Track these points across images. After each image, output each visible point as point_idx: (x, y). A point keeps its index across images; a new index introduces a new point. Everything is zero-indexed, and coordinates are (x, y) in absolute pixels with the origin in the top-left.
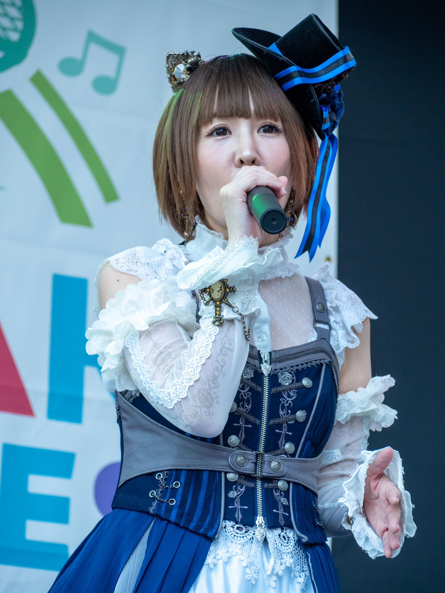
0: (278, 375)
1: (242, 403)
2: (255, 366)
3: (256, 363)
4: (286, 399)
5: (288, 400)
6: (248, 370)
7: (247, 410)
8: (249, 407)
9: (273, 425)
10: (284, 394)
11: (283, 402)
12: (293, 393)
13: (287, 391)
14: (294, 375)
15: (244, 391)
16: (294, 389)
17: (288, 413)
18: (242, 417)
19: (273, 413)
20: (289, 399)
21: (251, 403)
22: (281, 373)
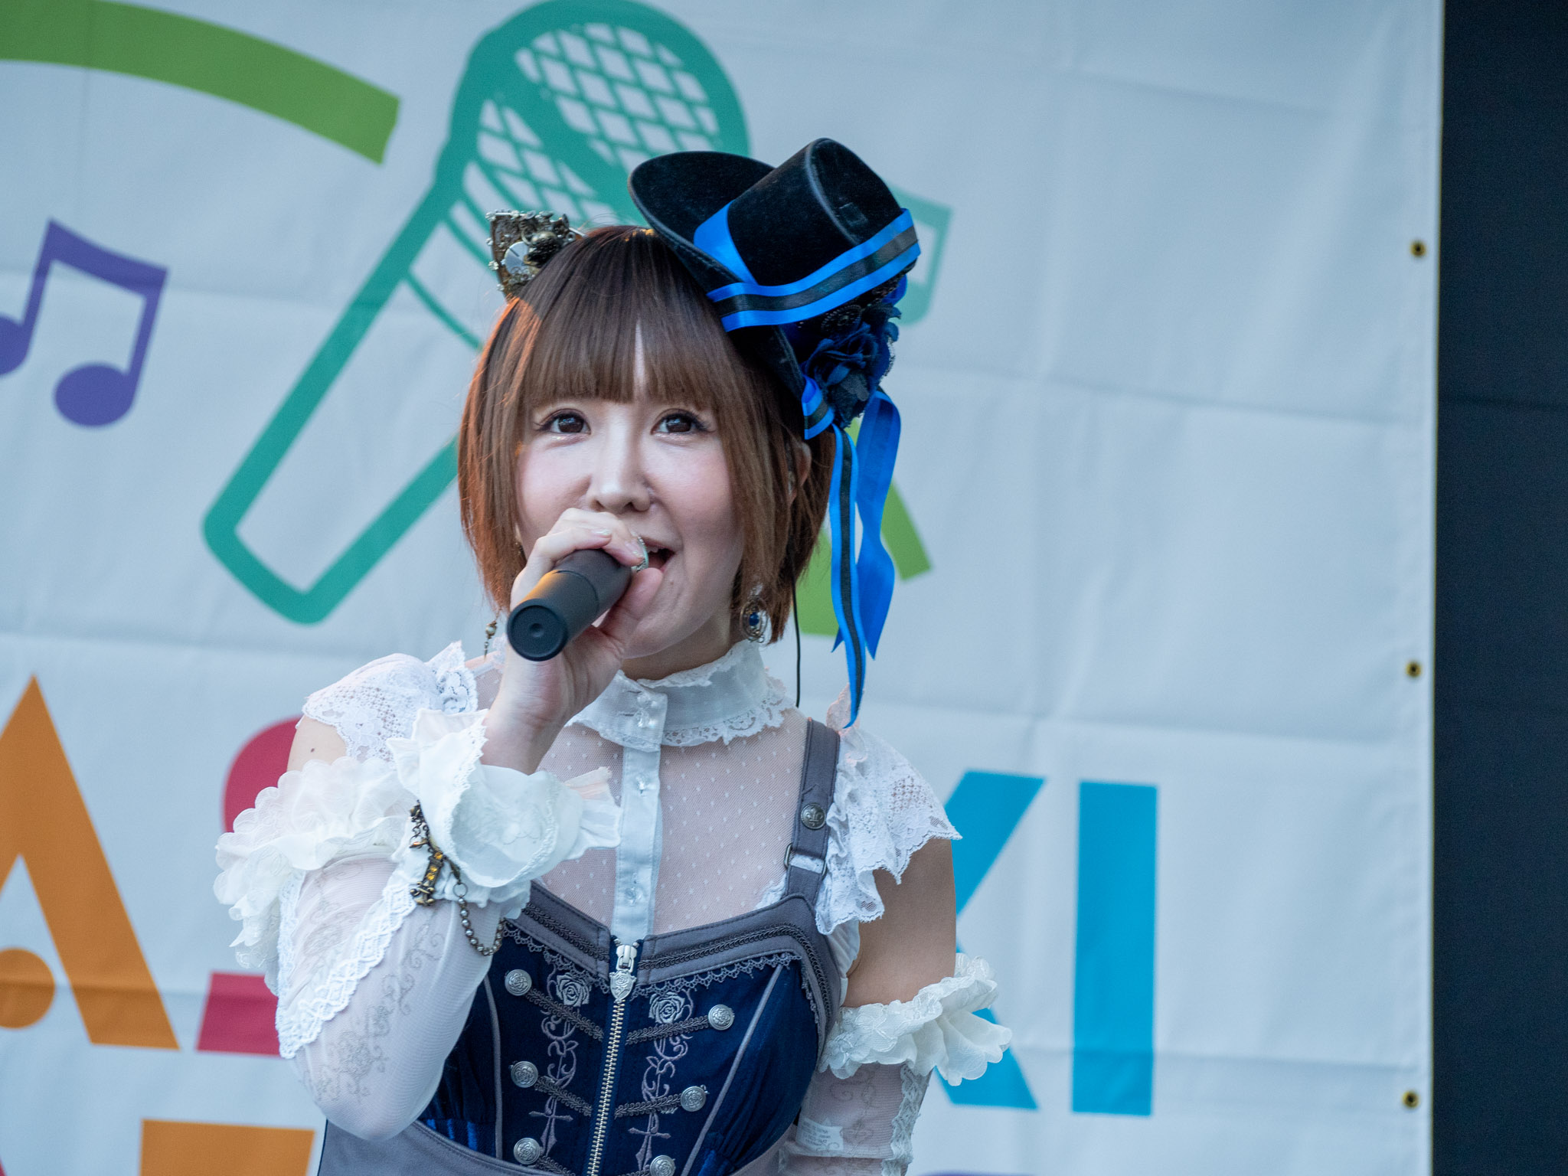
0: (649, 999)
1: (551, 1066)
2: (596, 977)
3: (599, 969)
4: (660, 1058)
5: (663, 1062)
6: (579, 986)
7: (565, 1082)
8: (571, 1074)
9: (624, 1118)
10: (658, 1046)
11: (653, 1065)
12: (681, 1043)
13: (667, 1039)
14: (690, 999)
15: (559, 1038)
16: (685, 1034)
17: (662, 1091)
18: (551, 1098)
19: (627, 1090)
20: (668, 1058)
21: (575, 1064)
22: (658, 996)
